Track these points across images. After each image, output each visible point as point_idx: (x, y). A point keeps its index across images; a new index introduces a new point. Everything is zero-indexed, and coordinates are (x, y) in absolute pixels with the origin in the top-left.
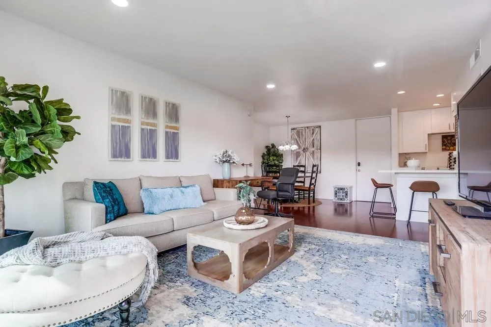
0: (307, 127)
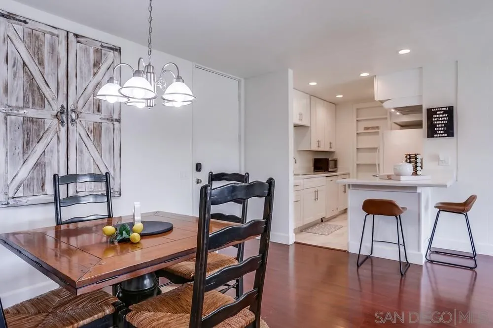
0: (76, 36)
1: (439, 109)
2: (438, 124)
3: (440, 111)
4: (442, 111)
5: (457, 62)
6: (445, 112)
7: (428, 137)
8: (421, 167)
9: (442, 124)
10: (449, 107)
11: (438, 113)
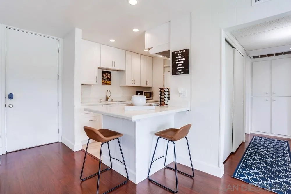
1: (179, 52)
2: (179, 64)
3: (180, 53)
4: (181, 53)
5: (191, 13)
6: (184, 54)
7: (173, 75)
8: (168, 98)
9: (181, 63)
10: (186, 50)
11: (179, 55)
